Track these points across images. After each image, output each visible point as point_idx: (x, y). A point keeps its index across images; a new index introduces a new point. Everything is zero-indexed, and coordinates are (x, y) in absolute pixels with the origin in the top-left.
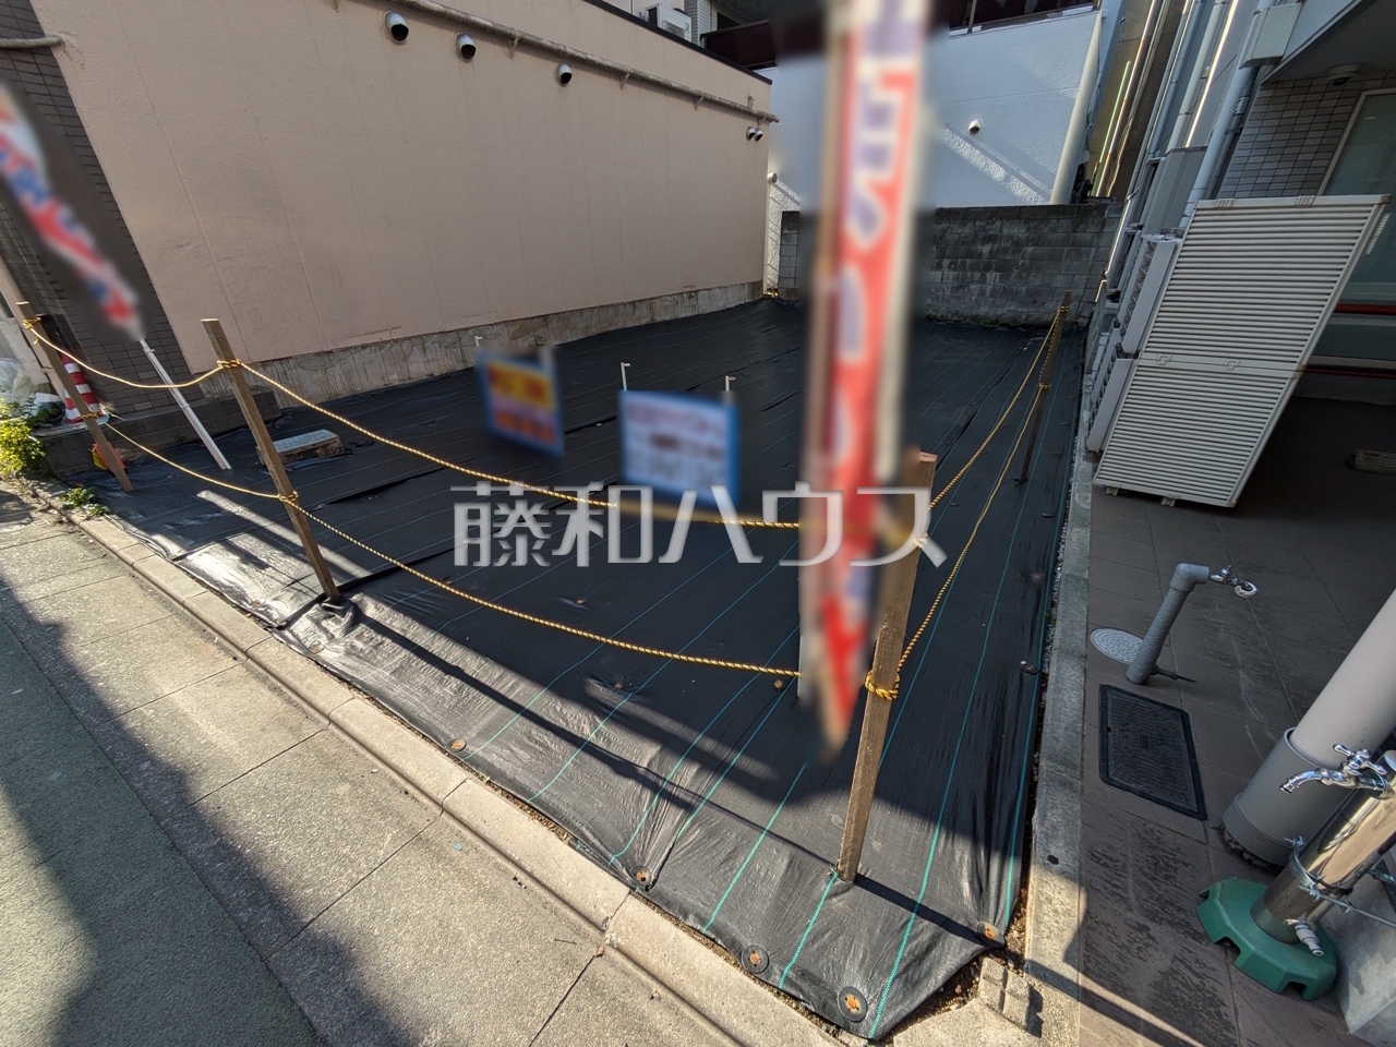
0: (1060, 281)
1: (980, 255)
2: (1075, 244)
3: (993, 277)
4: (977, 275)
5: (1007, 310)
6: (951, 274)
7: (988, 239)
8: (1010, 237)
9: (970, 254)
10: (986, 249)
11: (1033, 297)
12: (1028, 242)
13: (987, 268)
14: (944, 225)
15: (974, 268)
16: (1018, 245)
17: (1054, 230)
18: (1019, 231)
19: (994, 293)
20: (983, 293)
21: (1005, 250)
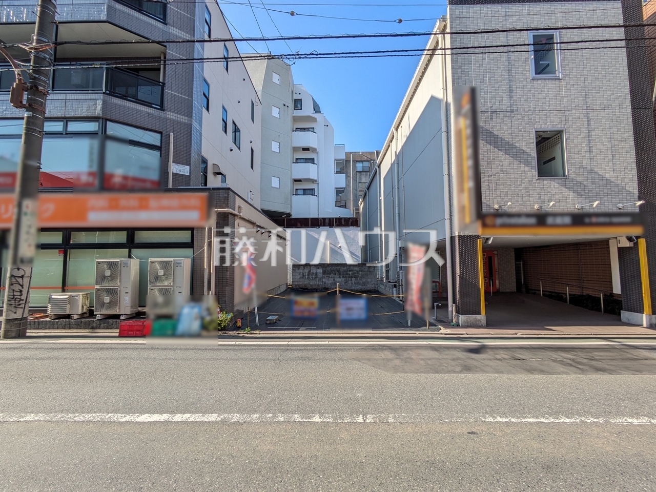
0: (369, 280)
1: (349, 274)
2: (370, 272)
3: (353, 279)
4: (350, 279)
5: (359, 287)
6: (343, 279)
7: (350, 271)
8: (355, 270)
9: (347, 274)
10: (351, 273)
11: (364, 284)
12: (360, 271)
13: (352, 277)
14: (339, 267)
15: (349, 277)
16: (358, 272)
17: (365, 269)
18: (357, 269)
19: (355, 283)
20: (352, 283)
21: (355, 273)
